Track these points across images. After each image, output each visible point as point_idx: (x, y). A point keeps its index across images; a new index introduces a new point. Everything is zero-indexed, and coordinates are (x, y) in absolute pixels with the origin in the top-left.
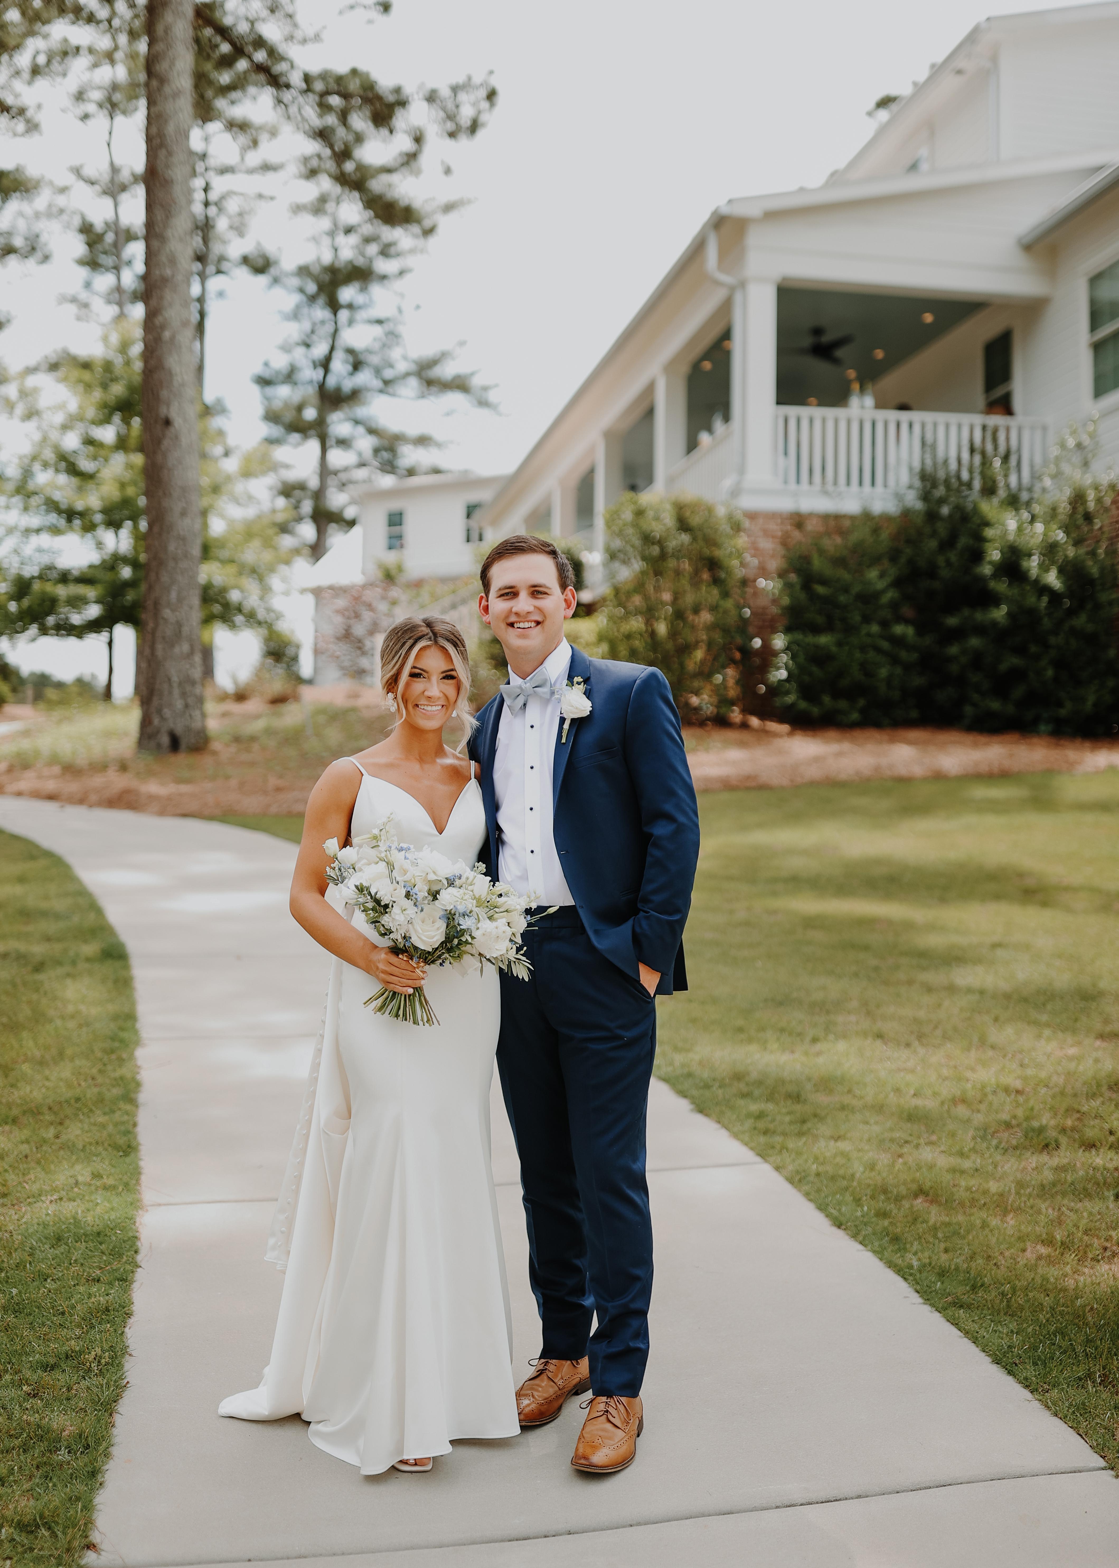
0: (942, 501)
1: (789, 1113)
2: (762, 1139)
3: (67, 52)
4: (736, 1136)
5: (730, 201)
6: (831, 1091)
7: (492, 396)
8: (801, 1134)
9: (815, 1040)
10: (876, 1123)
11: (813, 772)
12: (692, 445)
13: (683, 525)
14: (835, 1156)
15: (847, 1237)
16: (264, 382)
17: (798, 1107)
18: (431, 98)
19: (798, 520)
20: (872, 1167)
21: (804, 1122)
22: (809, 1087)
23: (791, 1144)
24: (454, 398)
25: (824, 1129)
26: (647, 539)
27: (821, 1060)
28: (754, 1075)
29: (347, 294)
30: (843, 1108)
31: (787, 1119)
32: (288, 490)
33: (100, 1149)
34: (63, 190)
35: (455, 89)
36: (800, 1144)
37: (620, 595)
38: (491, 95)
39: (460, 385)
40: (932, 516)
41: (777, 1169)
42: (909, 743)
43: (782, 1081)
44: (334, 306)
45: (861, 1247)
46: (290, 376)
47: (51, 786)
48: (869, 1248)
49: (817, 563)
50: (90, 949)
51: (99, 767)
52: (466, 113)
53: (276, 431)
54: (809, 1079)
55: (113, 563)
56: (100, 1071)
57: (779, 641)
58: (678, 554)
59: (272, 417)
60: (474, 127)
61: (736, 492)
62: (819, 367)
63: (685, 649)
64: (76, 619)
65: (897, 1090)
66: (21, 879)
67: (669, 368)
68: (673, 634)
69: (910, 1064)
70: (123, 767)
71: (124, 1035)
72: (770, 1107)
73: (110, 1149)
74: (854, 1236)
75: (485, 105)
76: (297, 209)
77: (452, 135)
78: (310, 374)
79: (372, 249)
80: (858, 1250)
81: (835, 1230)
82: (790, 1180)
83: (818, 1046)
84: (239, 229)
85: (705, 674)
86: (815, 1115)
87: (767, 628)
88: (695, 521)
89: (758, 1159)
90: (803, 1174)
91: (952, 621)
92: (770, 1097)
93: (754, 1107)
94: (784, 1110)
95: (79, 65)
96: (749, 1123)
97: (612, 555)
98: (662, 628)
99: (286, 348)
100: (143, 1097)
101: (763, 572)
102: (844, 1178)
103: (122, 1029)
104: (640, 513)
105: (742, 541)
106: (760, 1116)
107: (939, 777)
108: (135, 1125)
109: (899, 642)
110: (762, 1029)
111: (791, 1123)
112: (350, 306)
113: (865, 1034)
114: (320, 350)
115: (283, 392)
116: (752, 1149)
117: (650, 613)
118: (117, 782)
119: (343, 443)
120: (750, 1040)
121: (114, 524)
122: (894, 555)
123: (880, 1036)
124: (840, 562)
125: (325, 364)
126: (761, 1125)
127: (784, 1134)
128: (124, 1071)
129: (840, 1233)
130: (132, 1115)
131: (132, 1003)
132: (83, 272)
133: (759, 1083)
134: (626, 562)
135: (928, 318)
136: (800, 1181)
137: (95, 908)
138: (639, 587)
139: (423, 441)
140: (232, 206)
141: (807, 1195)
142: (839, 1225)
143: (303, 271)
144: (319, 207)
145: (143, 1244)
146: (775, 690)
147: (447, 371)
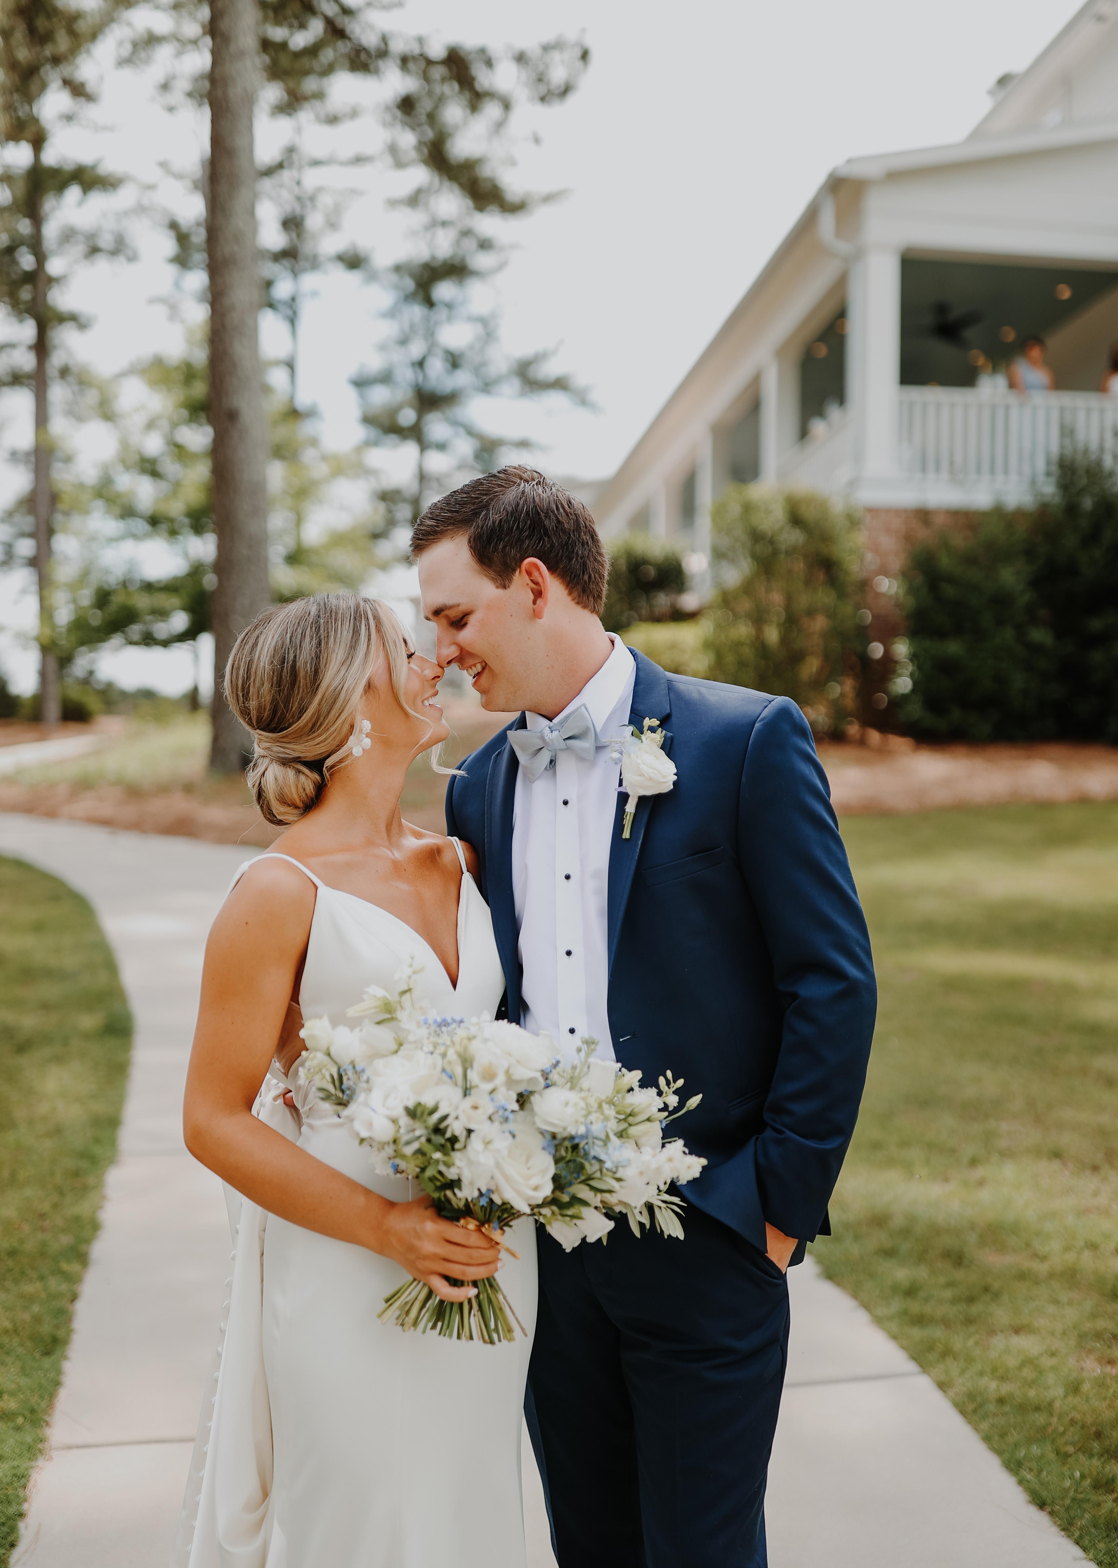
0: (1082, 491)
1: (950, 1284)
2: (917, 1333)
3: (151, 40)
4: (879, 1321)
5: (849, 161)
6: (1002, 1248)
7: (594, 396)
8: (969, 1321)
9: (974, 1162)
10: (1070, 1303)
11: (942, 796)
12: (804, 433)
13: (796, 519)
14: (1021, 1367)
15: (1055, 1530)
16: (361, 383)
17: (960, 1275)
18: (521, 58)
19: (923, 515)
20: (1074, 1388)
21: (971, 1300)
22: (972, 1238)
23: (957, 1342)
24: (556, 399)
25: (1001, 1315)
26: (756, 536)
27: (985, 1195)
28: (898, 1222)
29: (444, 290)
30: (1022, 1276)
31: (948, 1294)
32: (388, 497)
33: (16, 1341)
34: (151, 187)
35: (547, 48)
36: (970, 1343)
37: (726, 600)
38: (585, 56)
39: (560, 384)
40: (1071, 509)
41: (943, 1386)
42: (1050, 760)
43: (936, 1230)
44: (429, 303)
45: (1077, 1551)
46: (386, 378)
47: (107, 810)
48: (1091, 1556)
49: (945, 562)
50: (89, 1021)
51: (163, 789)
52: (558, 75)
53: (372, 433)
54: (972, 1226)
55: (196, 571)
56: (55, 1206)
57: (902, 649)
58: (791, 552)
59: (368, 420)
60: (566, 90)
61: (853, 483)
62: (942, 350)
63: (796, 658)
64: (162, 629)
65: (1093, 1246)
66: (38, 927)
67: (780, 352)
68: (785, 640)
69: (1103, 1200)
70: (189, 788)
71: (97, 1150)
72: (922, 1273)
73: (29, 1344)
74: (1067, 1527)
75: (579, 64)
76: (393, 203)
77: (543, 99)
78: (406, 376)
79: (469, 244)
80: (1075, 1559)
81: (1033, 1512)
82: (961, 1408)
83: (980, 1172)
84: (333, 225)
85: (819, 683)
86: (986, 1289)
87: (887, 634)
88: (809, 514)
89: (911, 1366)
90: (979, 1399)
91: (1096, 624)
92: (921, 1257)
93: (902, 1274)
94: (942, 1280)
95: (164, 53)
96: (896, 1305)
97: (718, 555)
98: (772, 635)
99: (382, 348)
100: (99, 1249)
101: (884, 571)
102: (1038, 1409)
103: (97, 1141)
104: (748, 508)
105: (860, 538)
106: (911, 1291)
107: (1084, 801)
108: (74, 1298)
109: (1035, 648)
110: (904, 1144)
111: (954, 1301)
112: (449, 306)
113: (1037, 1152)
114: (416, 349)
115: (380, 396)
116: (903, 1348)
117: (759, 618)
118: (180, 805)
119: (442, 447)
120: (890, 1163)
121: (198, 529)
122: (1029, 553)
123: (1057, 1154)
124: (970, 560)
125: (420, 364)
126: (915, 1307)
127: (946, 1323)
128: (83, 1208)
129: (1041, 1519)
130: (74, 1280)
131: (119, 1100)
132: (172, 270)
133: (905, 1232)
134: (733, 561)
135: (1065, 293)
136: (975, 1411)
137: (111, 966)
138: (747, 588)
139: (523, 444)
140: (326, 200)
141: (987, 1439)
142: (1041, 1505)
143: (398, 269)
144: (415, 200)
145: (26, 1530)
146: (897, 702)
147: (550, 370)
